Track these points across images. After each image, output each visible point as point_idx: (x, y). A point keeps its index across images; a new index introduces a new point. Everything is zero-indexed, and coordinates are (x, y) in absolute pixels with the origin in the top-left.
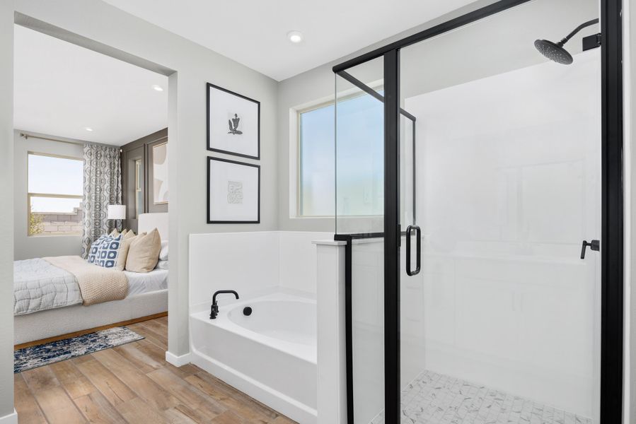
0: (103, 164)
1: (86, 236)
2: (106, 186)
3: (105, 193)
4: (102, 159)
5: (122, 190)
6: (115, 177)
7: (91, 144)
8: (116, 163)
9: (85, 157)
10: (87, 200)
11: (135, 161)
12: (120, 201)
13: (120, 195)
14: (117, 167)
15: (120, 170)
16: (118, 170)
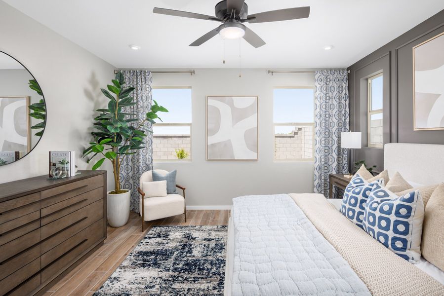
0: (332, 89)
1: (318, 163)
2: (334, 112)
3: (334, 120)
4: (331, 84)
5: (349, 115)
6: (343, 101)
7: (322, 70)
8: (344, 85)
9: (316, 84)
10: (318, 127)
11: (367, 80)
12: (348, 127)
13: (347, 120)
14: (344, 90)
15: (347, 93)
16: (346, 94)
